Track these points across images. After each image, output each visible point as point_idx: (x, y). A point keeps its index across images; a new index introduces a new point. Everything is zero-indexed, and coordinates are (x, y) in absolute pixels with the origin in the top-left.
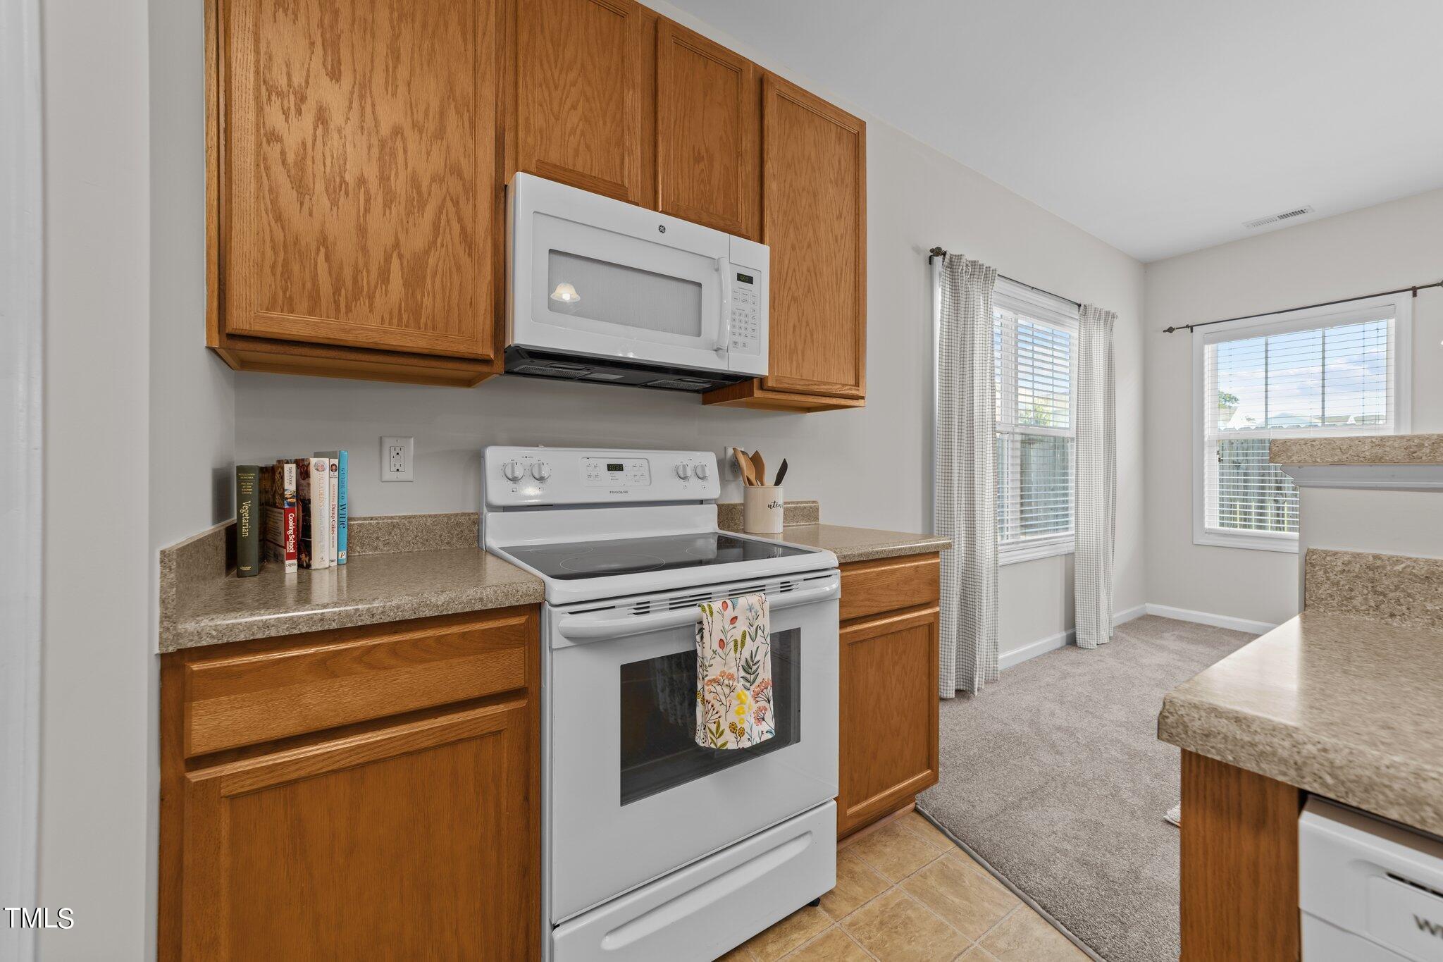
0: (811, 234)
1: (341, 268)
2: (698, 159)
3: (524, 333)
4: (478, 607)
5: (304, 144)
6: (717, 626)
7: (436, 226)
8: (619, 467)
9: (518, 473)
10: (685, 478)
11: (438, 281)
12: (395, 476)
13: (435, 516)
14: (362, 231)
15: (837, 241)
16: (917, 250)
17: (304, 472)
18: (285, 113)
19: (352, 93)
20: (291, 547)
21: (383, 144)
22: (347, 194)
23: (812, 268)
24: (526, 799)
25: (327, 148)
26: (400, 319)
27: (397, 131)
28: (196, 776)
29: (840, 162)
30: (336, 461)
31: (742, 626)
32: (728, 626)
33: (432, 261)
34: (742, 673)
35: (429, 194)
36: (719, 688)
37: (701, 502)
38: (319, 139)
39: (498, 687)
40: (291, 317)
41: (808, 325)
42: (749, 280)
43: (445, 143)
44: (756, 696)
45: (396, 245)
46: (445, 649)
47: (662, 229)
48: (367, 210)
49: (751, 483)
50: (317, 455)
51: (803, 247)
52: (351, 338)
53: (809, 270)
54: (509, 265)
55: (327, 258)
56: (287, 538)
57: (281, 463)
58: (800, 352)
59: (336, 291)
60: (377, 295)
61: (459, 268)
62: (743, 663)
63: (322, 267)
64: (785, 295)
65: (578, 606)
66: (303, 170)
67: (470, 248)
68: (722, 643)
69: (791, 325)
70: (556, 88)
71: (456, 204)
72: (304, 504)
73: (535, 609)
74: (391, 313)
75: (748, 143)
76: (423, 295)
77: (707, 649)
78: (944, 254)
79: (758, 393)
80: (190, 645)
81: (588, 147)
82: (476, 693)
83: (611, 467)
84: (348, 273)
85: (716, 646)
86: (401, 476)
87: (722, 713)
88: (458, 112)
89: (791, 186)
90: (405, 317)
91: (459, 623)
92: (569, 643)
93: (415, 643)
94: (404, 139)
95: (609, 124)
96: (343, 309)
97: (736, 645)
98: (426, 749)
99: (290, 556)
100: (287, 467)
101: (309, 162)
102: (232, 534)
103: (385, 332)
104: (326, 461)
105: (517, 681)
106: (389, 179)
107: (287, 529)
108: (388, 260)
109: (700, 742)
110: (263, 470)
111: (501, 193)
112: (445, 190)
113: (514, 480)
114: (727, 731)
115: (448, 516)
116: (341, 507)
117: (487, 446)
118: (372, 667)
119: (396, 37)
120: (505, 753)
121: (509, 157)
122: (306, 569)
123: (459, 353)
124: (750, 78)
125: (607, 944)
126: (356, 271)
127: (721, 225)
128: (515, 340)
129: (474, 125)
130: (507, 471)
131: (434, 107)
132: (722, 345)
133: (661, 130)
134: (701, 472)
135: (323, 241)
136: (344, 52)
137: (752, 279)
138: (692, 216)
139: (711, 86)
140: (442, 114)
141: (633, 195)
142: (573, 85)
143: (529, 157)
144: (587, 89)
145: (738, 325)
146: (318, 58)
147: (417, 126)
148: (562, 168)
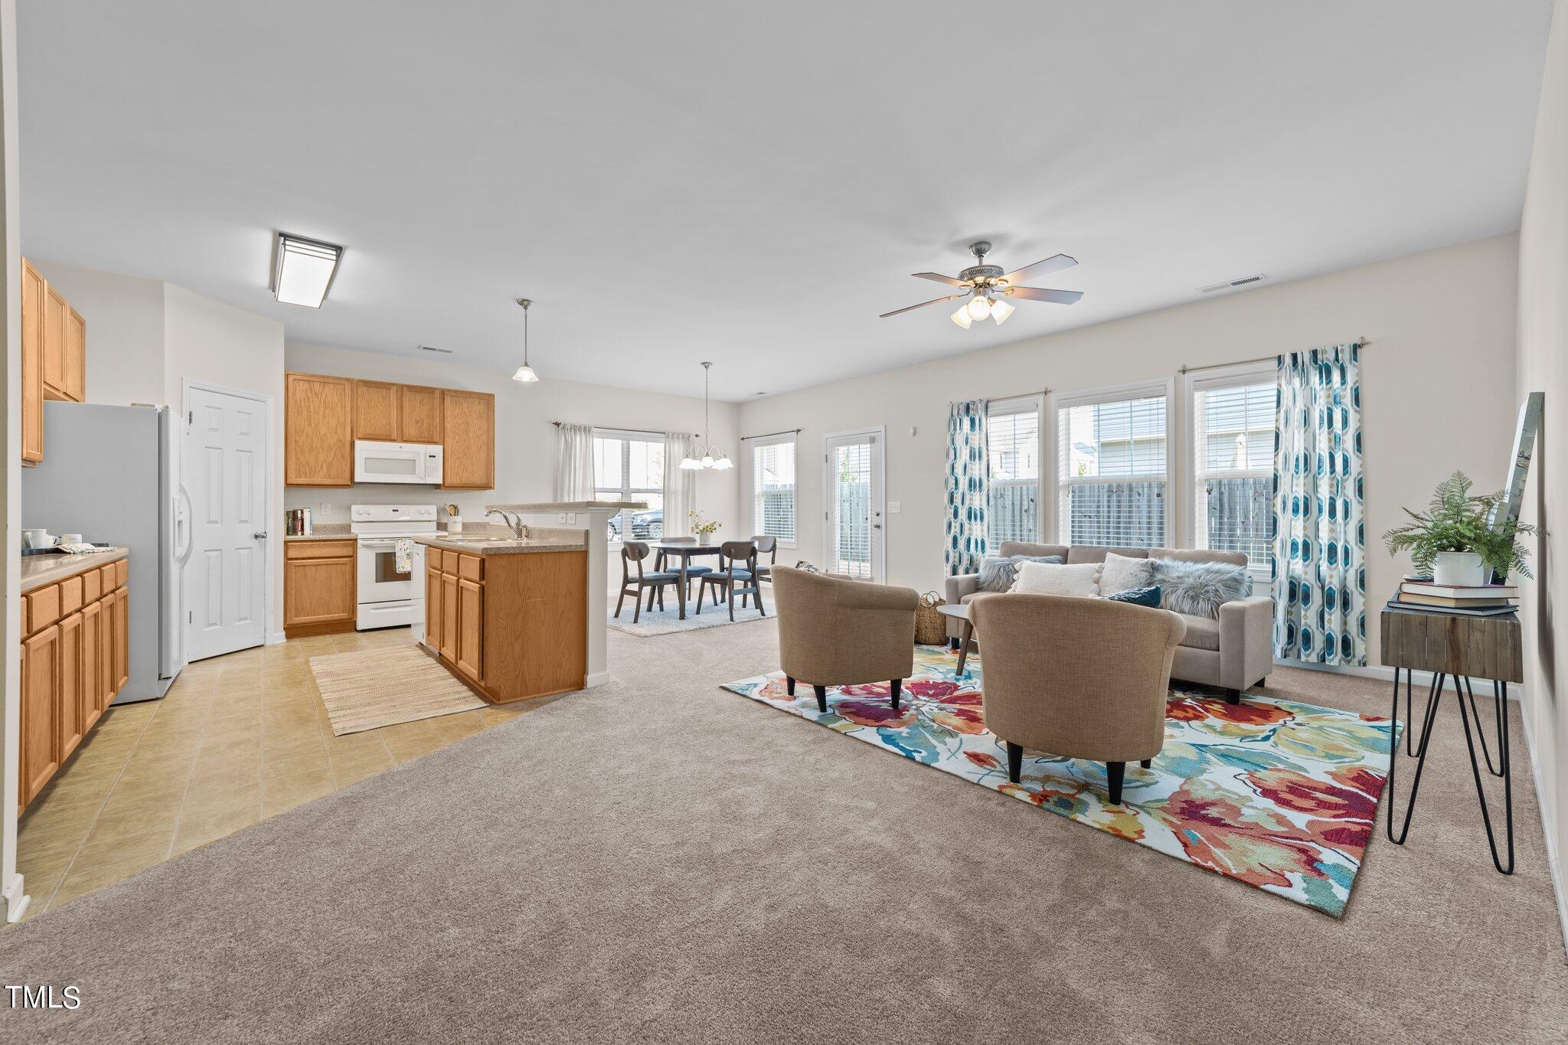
0: (466, 436)
1: (312, 467)
2: (418, 422)
4: (344, 538)
5: (304, 442)
6: (400, 544)
7: (335, 454)
8: (397, 511)
9: (362, 512)
10: (420, 514)
11: (335, 467)
13: (336, 522)
14: (317, 458)
15: (478, 437)
16: (548, 423)
17: (302, 513)
18: (299, 436)
19: (314, 428)
20: (299, 528)
21: (321, 438)
22: (313, 451)
24: (353, 578)
25: (309, 442)
27: (325, 434)
28: (289, 562)
29: (478, 411)
30: (311, 509)
31: (407, 546)
32: (403, 546)
33: (334, 463)
34: (406, 556)
35: (333, 447)
36: (400, 559)
37: (430, 521)
38: (307, 440)
39: (347, 555)
40: (300, 479)
41: (464, 465)
43: (337, 434)
45: (325, 460)
46: (337, 546)
47: (401, 447)
48: (318, 454)
49: (451, 515)
50: (306, 508)
51: (460, 441)
52: (313, 483)
53: (465, 448)
54: (355, 460)
55: (309, 466)
56: (299, 526)
57: (297, 510)
58: (461, 475)
59: (311, 472)
60: (320, 472)
61: (342, 463)
62: (407, 553)
63: (307, 468)
64: (454, 457)
65: (367, 540)
66: (303, 448)
67: (344, 459)
69: (457, 466)
70: (368, 414)
71: (340, 449)
72: (302, 520)
73: (356, 540)
74: (324, 476)
75: (437, 414)
76: (331, 471)
77: (397, 550)
78: (561, 423)
79: (442, 487)
80: (288, 540)
81: (378, 427)
82: (342, 555)
83: (394, 511)
85: (403, 549)
86: (326, 513)
87: (400, 564)
88: (340, 427)
89: (456, 422)
90: (327, 476)
91: (343, 541)
92: (362, 546)
93: (332, 544)
94: (327, 436)
95: (387, 419)
96: (312, 476)
98: (331, 564)
99: (299, 530)
100: (299, 511)
101: (305, 445)
103: (322, 480)
104: (308, 510)
105: (351, 554)
106: (323, 445)
107: (298, 524)
108: (323, 464)
109: (396, 572)
110: (293, 511)
111: (352, 444)
112: (337, 446)
113: (360, 514)
114: (401, 568)
115: (340, 522)
116: (311, 520)
117: (351, 505)
118: (320, 548)
119: (324, 412)
120: (348, 568)
121: (355, 436)
122: (302, 534)
123: (342, 483)
124: (437, 394)
125: (371, 611)
126: (315, 468)
127: (426, 440)
128: (357, 480)
129: (344, 429)
130: (358, 511)
131: (334, 426)
132: (423, 476)
133: (404, 417)
134: (430, 512)
135: (307, 463)
136: (312, 421)
137: (435, 457)
138: (415, 440)
139: (422, 400)
140: (336, 428)
141: (394, 437)
142: (373, 411)
143: (360, 434)
144: (379, 412)
145: (429, 470)
146: (306, 423)
147: (330, 432)
148: (370, 434)
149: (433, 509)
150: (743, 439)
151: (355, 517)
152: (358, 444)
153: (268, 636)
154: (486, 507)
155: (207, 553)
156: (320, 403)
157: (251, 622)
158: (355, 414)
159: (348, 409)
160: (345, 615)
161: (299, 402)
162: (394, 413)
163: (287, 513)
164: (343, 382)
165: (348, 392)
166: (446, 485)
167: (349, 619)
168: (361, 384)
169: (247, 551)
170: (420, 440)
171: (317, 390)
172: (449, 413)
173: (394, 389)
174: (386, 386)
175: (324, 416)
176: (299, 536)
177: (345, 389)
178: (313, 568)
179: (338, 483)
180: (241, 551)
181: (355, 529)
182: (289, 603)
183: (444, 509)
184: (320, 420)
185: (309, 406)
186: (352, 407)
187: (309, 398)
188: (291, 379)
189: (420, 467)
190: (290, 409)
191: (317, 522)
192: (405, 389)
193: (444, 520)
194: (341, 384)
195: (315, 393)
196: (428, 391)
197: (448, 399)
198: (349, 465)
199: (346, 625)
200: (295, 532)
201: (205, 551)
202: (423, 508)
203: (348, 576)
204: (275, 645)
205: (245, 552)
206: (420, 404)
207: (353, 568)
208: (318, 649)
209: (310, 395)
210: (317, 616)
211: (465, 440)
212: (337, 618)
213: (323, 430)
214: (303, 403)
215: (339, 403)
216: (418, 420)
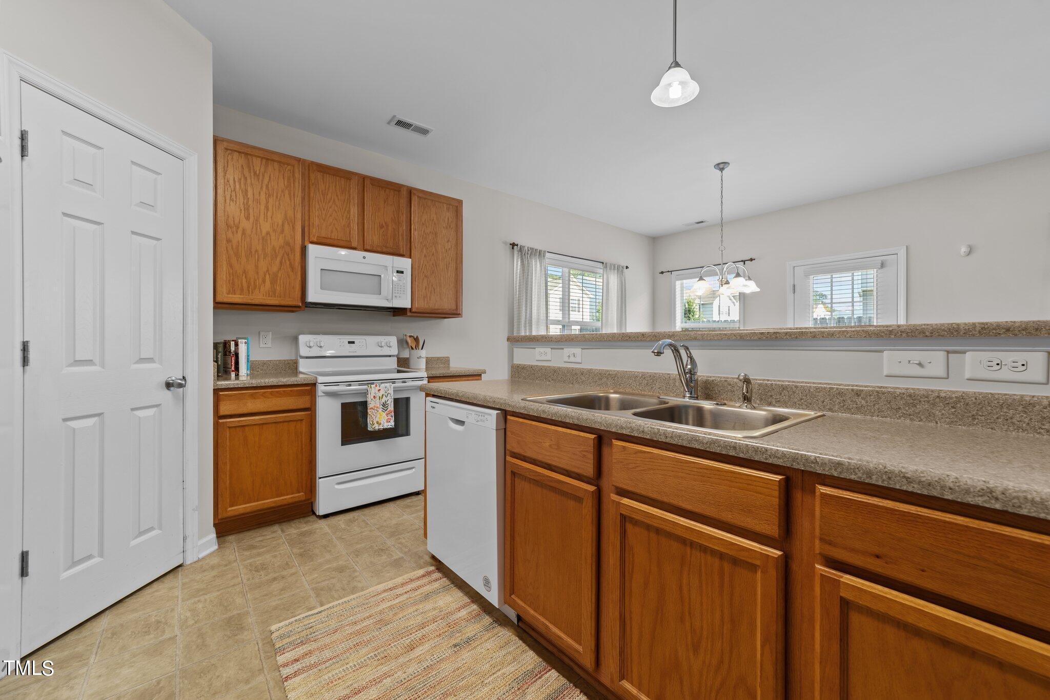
0: (434, 250)
1: (250, 279)
2: (381, 227)
3: (312, 297)
4: (296, 383)
5: (238, 242)
6: (373, 390)
7: (281, 263)
8: (353, 342)
9: (311, 345)
10: (381, 347)
11: (281, 281)
12: (265, 346)
13: (280, 360)
14: (257, 267)
15: (447, 251)
16: (505, 243)
17: (237, 345)
18: (233, 233)
19: (253, 223)
20: (233, 369)
21: (263, 238)
22: (252, 256)
23: (434, 263)
24: (311, 440)
25: (245, 242)
26: (269, 295)
27: (268, 233)
28: (221, 421)
29: (448, 219)
30: (246, 341)
31: (382, 392)
32: (377, 392)
33: (279, 275)
34: (381, 406)
35: (279, 252)
36: (373, 411)
37: (390, 356)
38: (243, 239)
39: (302, 406)
40: (235, 296)
41: (432, 285)
42: (402, 272)
43: (284, 235)
44: (387, 415)
45: (268, 270)
46: (286, 394)
47: (364, 258)
48: (258, 260)
49: (412, 349)
50: (242, 338)
51: (430, 256)
52: (253, 302)
53: (433, 264)
54: (307, 273)
55: (246, 277)
56: (232, 365)
57: (229, 342)
58: (428, 298)
59: (248, 287)
60: (262, 287)
61: (289, 277)
62: (382, 403)
63: (244, 280)
64: (421, 275)
65: (326, 384)
66: (238, 250)
67: (293, 269)
68: (374, 397)
69: (424, 287)
70: (324, 209)
71: (288, 255)
72: (237, 356)
73: (314, 385)
74: (266, 292)
75: (404, 218)
76: (276, 286)
77: (369, 398)
78: (517, 245)
79: (409, 314)
80: (220, 387)
81: (336, 229)
82: (295, 408)
83: (349, 342)
84: (252, 280)
85: (372, 397)
86: (266, 346)
87: (374, 418)
88: (288, 224)
89: (424, 231)
90: (271, 294)
91: (290, 387)
92: (323, 394)
93: (277, 392)
94: (270, 236)
95: (344, 219)
96: (251, 292)
97: (380, 398)
98: (281, 422)
99: (233, 371)
100: (232, 342)
101: (240, 247)
103: (264, 299)
104: (244, 341)
105: (308, 405)
106: (265, 249)
107: (232, 362)
108: (265, 276)
109: (369, 429)
110: (225, 343)
111: (304, 250)
112: (284, 251)
113: (310, 347)
114: (376, 423)
115: (285, 361)
116: (248, 356)
117: (299, 335)
118: (265, 397)
119: (267, 202)
120: (304, 427)
121: (306, 238)
122: (237, 375)
123: (288, 304)
124: (404, 193)
125: (337, 487)
126: (255, 280)
127: (391, 251)
129: (294, 228)
130: (309, 344)
131: (280, 223)
132: (390, 297)
133: (366, 220)
134: (389, 344)
135: (244, 272)
136: (251, 211)
138: (379, 249)
139: (387, 198)
140: (283, 225)
141: (354, 244)
142: (330, 207)
143: (314, 236)
144: (336, 208)
145: (397, 290)
146: (242, 215)
147: (274, 231)
148: (326, 238)
149: (393, 340)
150: (662, 273)
151: (304, 351)
152: (313, 249)
153: (188, 547)
155: (70, 423)
156: (262, 188)
157: (160, 532)
158: (307, 209)
159: (298, 201)
160: (300, 496)
161: (232, 182)
162: (354, 212)
163: (216, 346)
164: (292, 162)
165: (298, 175)
166: (414, 310)
167: (305, 500)
168: (315, 167)
169: (153, 410)
170: (385, 250)
171: (257, 169)
172: (416, 219)
173: (354, 180)
174: (345, 174)
175: (267, 208)
176: (232, 382)
177: (294, 172)
178: (257, 429)
179: (285, 303)
180: (141, 413)
181: (304, 367)
182: (221, 486)
183: (404, 342)
184: (261, 213)
185: (246, 191)
186: (303, 200)
187: (246, 178)
188: (221, 146)
189: (386, 288)
190: (220, 192)
191: (258, 356)
192: (367, 182)
193: (405, 354)
194: (288, 164)
195: (255, 173)
196: (394, 187)
197: (415, 201)
198: (299, 278)
200: (227, 376)
201: (65, 420)
202: (384, 339)
203: (305, 439)
204: (204, 558)
205: (150, 412)
206: (385, 202)
207: (311, 426)
208: (275, 579)
209: (247, 174)
210: (263, 502)
211: (433, 254)
212: (290, 501)
213: (266, 227)
214: (238, 186)
215: (287, 192)
216: (382, 224)
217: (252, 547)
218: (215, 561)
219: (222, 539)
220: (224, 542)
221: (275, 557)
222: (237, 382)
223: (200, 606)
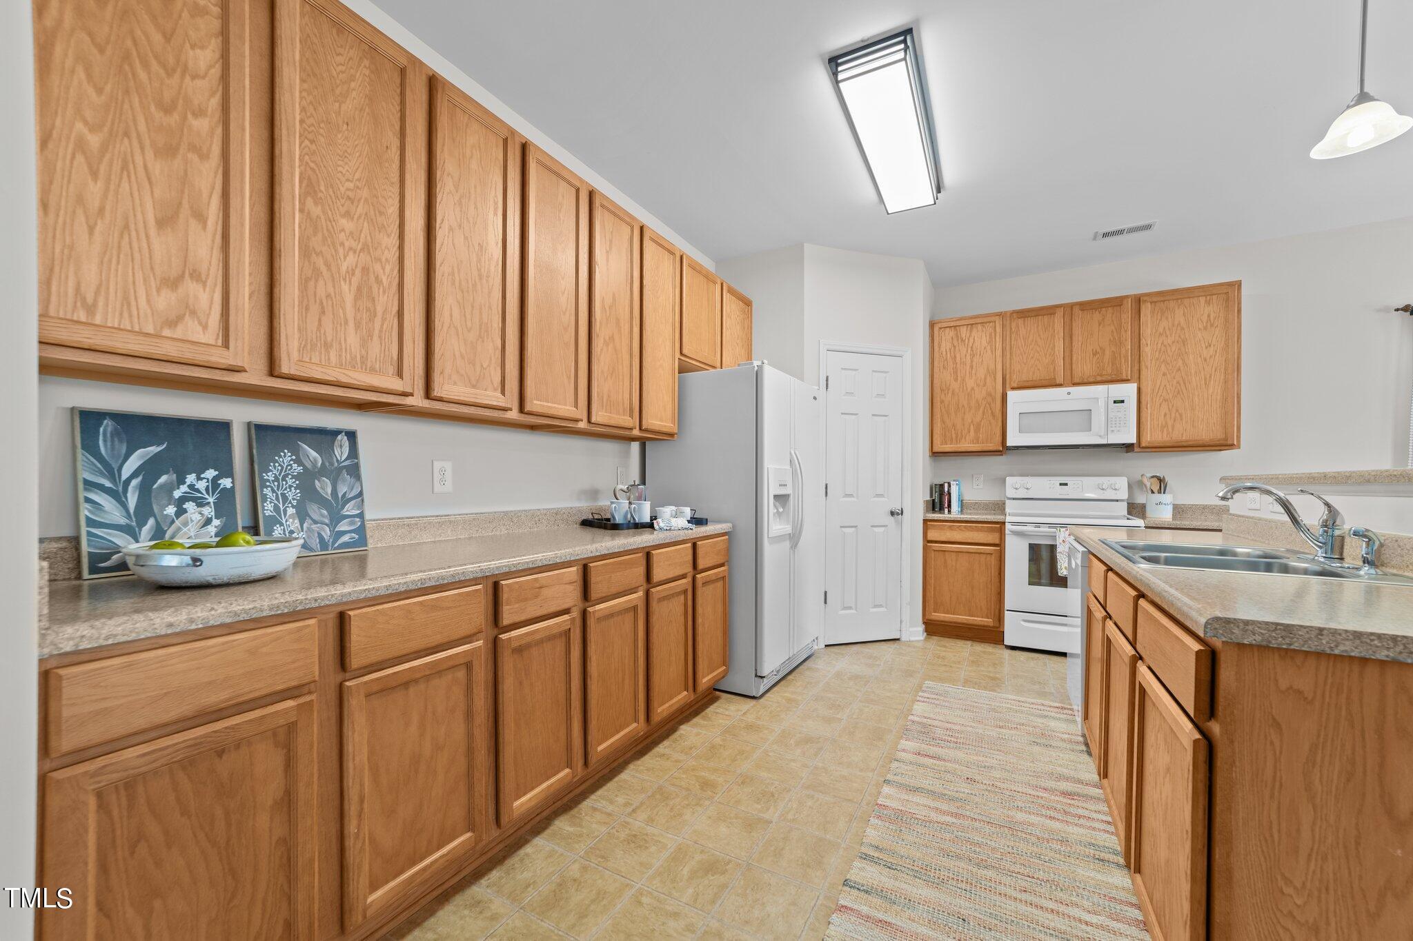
0: (1180, 363)
1: (958, 431)
2: (1095, 354)
4: (986, 520)
5: (949, 401)
6: (1063, 534)
7: (984, 412)
8: (1066, 484)
9: (1019, 487)
10: (1103, 489)
11: (984, 429)
12: (977, 487)
13: (990, 501)
14: (963, 419)
15: (1205, 360)
17: (949, 486)
18: (945, 395)
19: (961, 383)
20: (946, 506)
21: (968, 394)
22: (959, 411)
23: (1182, 381)
24: (999, 574)
25: (955, 400)
26: (973, 442)
27: (973, 389)
28: (929, 544)
29: (1209, 316)
30: (959, 482)
33: (982, 424)
35: (982, 403)
36: (1062, 555)
37: (1117, 501)
38: (953, 398)
39: (991, 542)
40: (946, 446)
41: (1177, 411)
43: (987, 386)
45: (972, 422)
46: (978, 530)
47: (1069, 393)
48: (964, 414)
49: (1154, 492)
50: (954, 481)
51: (1173, 372)
52: (960, 450)
53: (1178, 383)
54: (1007, 418)
55: (954, 429)
56: (945, 502)
57: (945, 483)
58: (1171, 427)
59: (957, 437)
60: (967, 436)
61: (991, 425)
63: (953, 432)
64: (1157, 400)
65: (1014, 523)
66: (949, 408)
67: (994, 417)
68: (1063, 541)
69: (1163, 414)
70: (1026, 353)
71: (990, 404)
72: (949, 494)
73: (1004, 523)
74: (971, 440)
75: (1127, 335)
76: (980, 433)
77: (1058, 542)
79: (1136, 449)
80: (930, 518)
81: (1039, 370)
82: (986, 542)
83: (1061, 484)
84: (960, 431)
85: (1061, 541)
86: (979, 487)
87: (1063, 563)
88: (990, 376)
89: (1163, 343)
91: (981, 524)
92: (1011, 533)
94: (975, 391)
95: (1048, 357)
96: (958, 442)
98: (973, 553)
100: (947, 484)
101: (951, 405)
102: (934, 501)
103: (969, 446)
104: (956, 482)
105: (997, 542)
106: (970, 403)
107: (946, 500)
108: (970, 426)
109: (1058, 575)
110: (940, 485)
111: (1004, 397)
112: (986, 401)
113: (1016, 488)
115: (994, 501)
116: (960, 495)
117: (1007, 476)
119: (972, 361)
120: (993, 561)
121: (1007, 386)
122: (949, 512)
123: (991, 449)
124: (1129, 304)
125: (1023, 623)
126: (962, 431)
127: (1109, 378)
128: (1009, 443)
129: (995, 380)
130: (1015, 485)
131: (983, 377)
132: (1103, 433)
133: (1074, 350)
134: (1117, 487)
135: (954, 425)
136: (959, 374)
137: (1122, 402)
138: (1092, 380)
139: (1103, 319)
140: (985, 379)
141: (1060, 380)
142: (1032, 349)
143: (1014, 382)
144: (1038, 349)
145: (1114, 423)
146: (952, 378)
147: (978, 385)
148: (1028, 381)
149: (1122, 483)
151: (1010, 492)
152: (1011, 395)
153: (903, 629)
154: (1223, 479)
155: (843, 529)
156: (967, 351)
157: (886, 611)
158: (1008, 357)
159: (999, 352)
160: (988, 622)
161: (944, 353)
162: (1059, 346)
164: (992, 319)
165: (999, 329)
166: (1143, 444)
167: (993, 627)
168: (1015, 315)
169: (883, 529)
170: (1099, 379)
171: (964, 335)
172: (1149, 331)
173: (1060, 313)
174: (1049, 311)
175: (972, 367)
176: (946, 516)
177: (995, 328)
178: (954, 555)
179: (986, 449)
180: (876, 529)
181: (1006, 509)
182: (928, 594)
183: (1141, 484)
184: (968, 372)
185: (955, 357)
186: (1003, 350)
187: (955, 347)
188: (936, 329)
189: (1098, 419)
190: (936, 364)
191: (968, 497)
192: (1076, 309)
193: (1140, 499)
194: (990, 322)
195: (962, 340)
196: (1115, 303)
197: (1146, 309)
198: (999, 424)
199: (992, 635)
200: (941, 510)
201: (841, 527)
202: (1105, 481)
203: (994, 572)
204: (913, 641)
205: (882, 529)
206: (1099, 325)
207: (1000, 561)
208: (945, 665)
209: (956, 344)
210: (958, 616)
211: (1179, 369)
212: (980, 623)
213: (970, 383)
214: (949, 355)
215: (989, 348)
216: (1096, 351)
217: (945, 646)
218: (920, 645)
219: (929, 636)
220: (929, 638)
221: (955, 656)
222: (949, 516)
223: (898, 659)
